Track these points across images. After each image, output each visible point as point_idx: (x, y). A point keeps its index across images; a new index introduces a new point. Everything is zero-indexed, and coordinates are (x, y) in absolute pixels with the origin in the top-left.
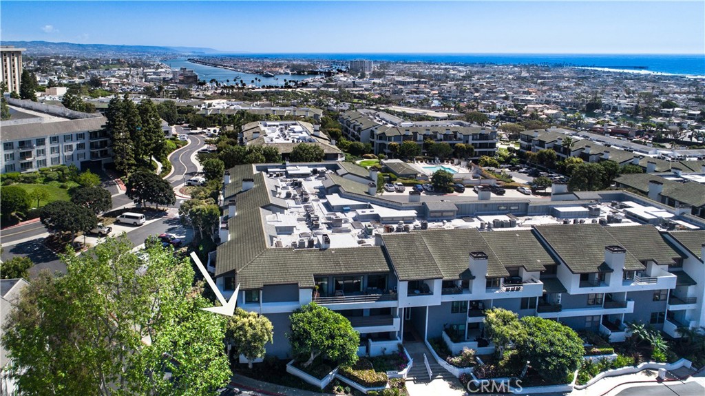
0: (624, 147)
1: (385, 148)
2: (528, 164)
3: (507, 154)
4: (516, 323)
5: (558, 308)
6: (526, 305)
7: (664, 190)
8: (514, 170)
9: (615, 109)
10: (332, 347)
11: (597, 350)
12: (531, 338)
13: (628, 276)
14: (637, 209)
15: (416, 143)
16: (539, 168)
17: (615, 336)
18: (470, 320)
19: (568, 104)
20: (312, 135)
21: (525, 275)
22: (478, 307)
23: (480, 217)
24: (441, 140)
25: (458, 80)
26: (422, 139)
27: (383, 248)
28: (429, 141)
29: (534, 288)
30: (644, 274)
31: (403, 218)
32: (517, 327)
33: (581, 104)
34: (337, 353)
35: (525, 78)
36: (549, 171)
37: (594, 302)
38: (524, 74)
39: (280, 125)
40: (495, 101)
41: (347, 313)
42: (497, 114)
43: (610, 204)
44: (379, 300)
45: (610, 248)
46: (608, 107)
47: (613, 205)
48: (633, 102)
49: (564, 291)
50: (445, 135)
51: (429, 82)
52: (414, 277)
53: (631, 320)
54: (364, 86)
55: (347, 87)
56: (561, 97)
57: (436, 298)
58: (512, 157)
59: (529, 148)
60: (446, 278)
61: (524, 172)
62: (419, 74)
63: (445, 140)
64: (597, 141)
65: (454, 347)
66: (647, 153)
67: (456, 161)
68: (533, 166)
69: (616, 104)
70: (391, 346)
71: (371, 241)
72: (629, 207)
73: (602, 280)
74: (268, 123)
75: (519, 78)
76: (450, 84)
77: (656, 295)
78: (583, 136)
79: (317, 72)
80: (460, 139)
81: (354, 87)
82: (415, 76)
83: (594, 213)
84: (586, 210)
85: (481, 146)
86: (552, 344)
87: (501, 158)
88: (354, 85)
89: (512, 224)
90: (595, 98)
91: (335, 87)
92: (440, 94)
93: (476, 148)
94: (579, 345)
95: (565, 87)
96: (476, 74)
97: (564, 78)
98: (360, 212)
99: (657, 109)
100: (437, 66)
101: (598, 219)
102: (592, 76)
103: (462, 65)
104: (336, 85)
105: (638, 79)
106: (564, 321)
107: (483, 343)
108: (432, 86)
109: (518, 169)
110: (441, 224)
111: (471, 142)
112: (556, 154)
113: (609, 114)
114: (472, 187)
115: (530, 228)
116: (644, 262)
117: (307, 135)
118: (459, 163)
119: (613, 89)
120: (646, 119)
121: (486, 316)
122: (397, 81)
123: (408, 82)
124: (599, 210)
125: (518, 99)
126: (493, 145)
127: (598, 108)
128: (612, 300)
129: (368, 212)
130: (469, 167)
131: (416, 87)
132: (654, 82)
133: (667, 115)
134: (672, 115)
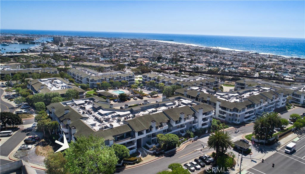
0: (174, 78)
1: (94, 85)
2: (146, 86)
3: (138, 83)
4: (164, 136)
5: (171, 131)
6: (165, 132)
7: (187, 93)
8: (142, 89)
9: (166, 59)
10: (124, 154)
11: (180, 138)
12: (168, 139)
13: (185, 119)
14: (184, 101)
15: (107, 82)
16: (150, 87)
17: (183, 134)
18: (152, 139)
19: (151, 57)
20: (68, 84)
21: (163, 124)
22: (154, 135)
23: (147, 110)
24: (115, 80)
25: (107, 47)
26: (108, 80)
27: (128, 124)
28: (111, 81)
29: (166, 127)
30: (188, 118)
31: (127, 114)
32: (164, 137)
33: (156, 57)
34: (125, 155)
35: (133, 45)
36: (153, 88)
37: (178, 127)
38: (133, 44)
39: (48, 80)
40: (125, 58)
41: (124, 144)
42: (127, 63)
43: (177, 100)
44: (131, 139)
45: (181, 113)
46: (164, 59)
47: (178, 101)
48: (171, 56)
49: (172, 126)
50: (117, 78)
51: (95, 48)
52: (139, 131)
53: (186, 130)
54: (64, 51)
55: (56, 52)
56: (148, 54)
57: (145, 135)
58: (140, 84)
59: (146, 80)
60: (147, 129)
61: (146, 89)
62: (90, 44)
63: (117, 80)
64: (166, 76)
65: (150, 146)
66: (180, 79)
67: (123, 88)
68: (148, 87)
69: (166, 57)
70: (134, 150)
71: (122, 123)
72: (182, 101)
73: (180, 121)
74: (42, 80)
75: (131, 46)
76: (104, 49)
77: (190, 123)
78: (162, 74)
79: (35, 42)
80: (122, 79)
81: (59, 52)
82: (87, 45)
83: (174, 104)
84: (172, 103)
85: (130, 81)
86: (173, 139)
87: (137, 84)
88: (59, 50)
89: (156, 111)
90: (160, 55)
91: (49, 51)
92: (102, 54)
93: (128, 81)
94: (177, 138)
95: (149, 50)
96: (114, 44)
97: (147, 45)
98: (113, 114)
99: (178, 59)
100: (96, 39)
101: (176, 105)
102: (157, 44)
103: (107, 39)
104: (50, 51)
105: (172, 46)
106: (173, 133)
107: (156, 144)
108: (97, 50)
109: (143, 88)
110: (138, 114)
111: (126, 79)
112: (155, 82)
113: (164, 61)
114: (133, 98)
115: (162, 111)
116: (187, 115)
117: (66, 85)
118: (125, 89)
119: (164, 50)
120: (176, 63)
121: (157, 136)
122: (80, 48)
123: (85, 48)
124: (175, 103)
125: (133, 56)
126: (134, 80)
127: (161, 59)
128: (182, 126)
129: (115, 114)
130: (128, 90)
131: (90, 51)
132: (177, 47)
133: (182, 61)
134: (183, 61)
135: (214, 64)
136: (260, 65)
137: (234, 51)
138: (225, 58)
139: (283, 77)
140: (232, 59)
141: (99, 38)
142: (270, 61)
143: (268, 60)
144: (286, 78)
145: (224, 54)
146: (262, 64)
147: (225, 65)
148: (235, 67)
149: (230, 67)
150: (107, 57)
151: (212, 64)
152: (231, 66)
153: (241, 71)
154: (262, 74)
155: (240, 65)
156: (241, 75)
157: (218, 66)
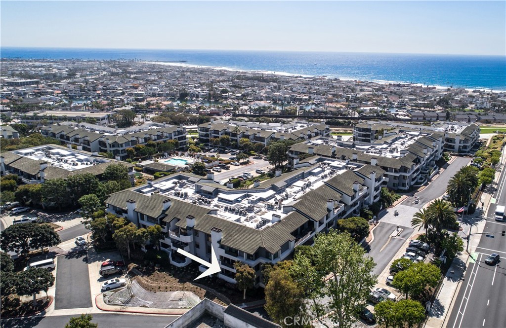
6: (340, 215)
9: (197, 97)
15: (142, 145)
16: (220, 148)
19: (167, 94)
24: (155, 140)
26: (144, 141)
27: (296, 211)
28: (150, 142)
35: (118, 73)
38: (115, 71)
40: (121, 98)
44: (311, 234)
48: (204, 90)
51: (41, 81)
52: (320, 218)
56: (159, 89)
59: (207, 136)
74: (22, 151)
76: (63, 82)
80: (167, 137)
85: (179, 139)
92: (64, 93)
95: (154, 81)
96: (76, 72)
97: (146, 72)
98: (251, 199)
99: (219, 94)
102: (162, 70)
103: (53, 62)
105: (191, 72)
111: (173, 137)
112: (228, 137)
129: (255, 198)
131: (35, 87)
132: (201, 73)
133: (226, 98)
134: (228, 98)
135: (281, 101)
136: (352, 98)
137: (301, 77)
138: (294, 90)
139: (394, 115)
140: (305, 91)
141: (36, 61)
142: (361, 90)
143: (358, 90)
144: (400, 115)
145: (288, 82)
146: (353, 97)
147: (300, 100)
148: (316, 103)
149: (308, 103)
150: (78, 97)
151: (279, 101)
152: (310, 102)
153: (333, 110)
154: (362, 111)
155: (323, 100)
156: (334, 116)
157: (289, 103)
